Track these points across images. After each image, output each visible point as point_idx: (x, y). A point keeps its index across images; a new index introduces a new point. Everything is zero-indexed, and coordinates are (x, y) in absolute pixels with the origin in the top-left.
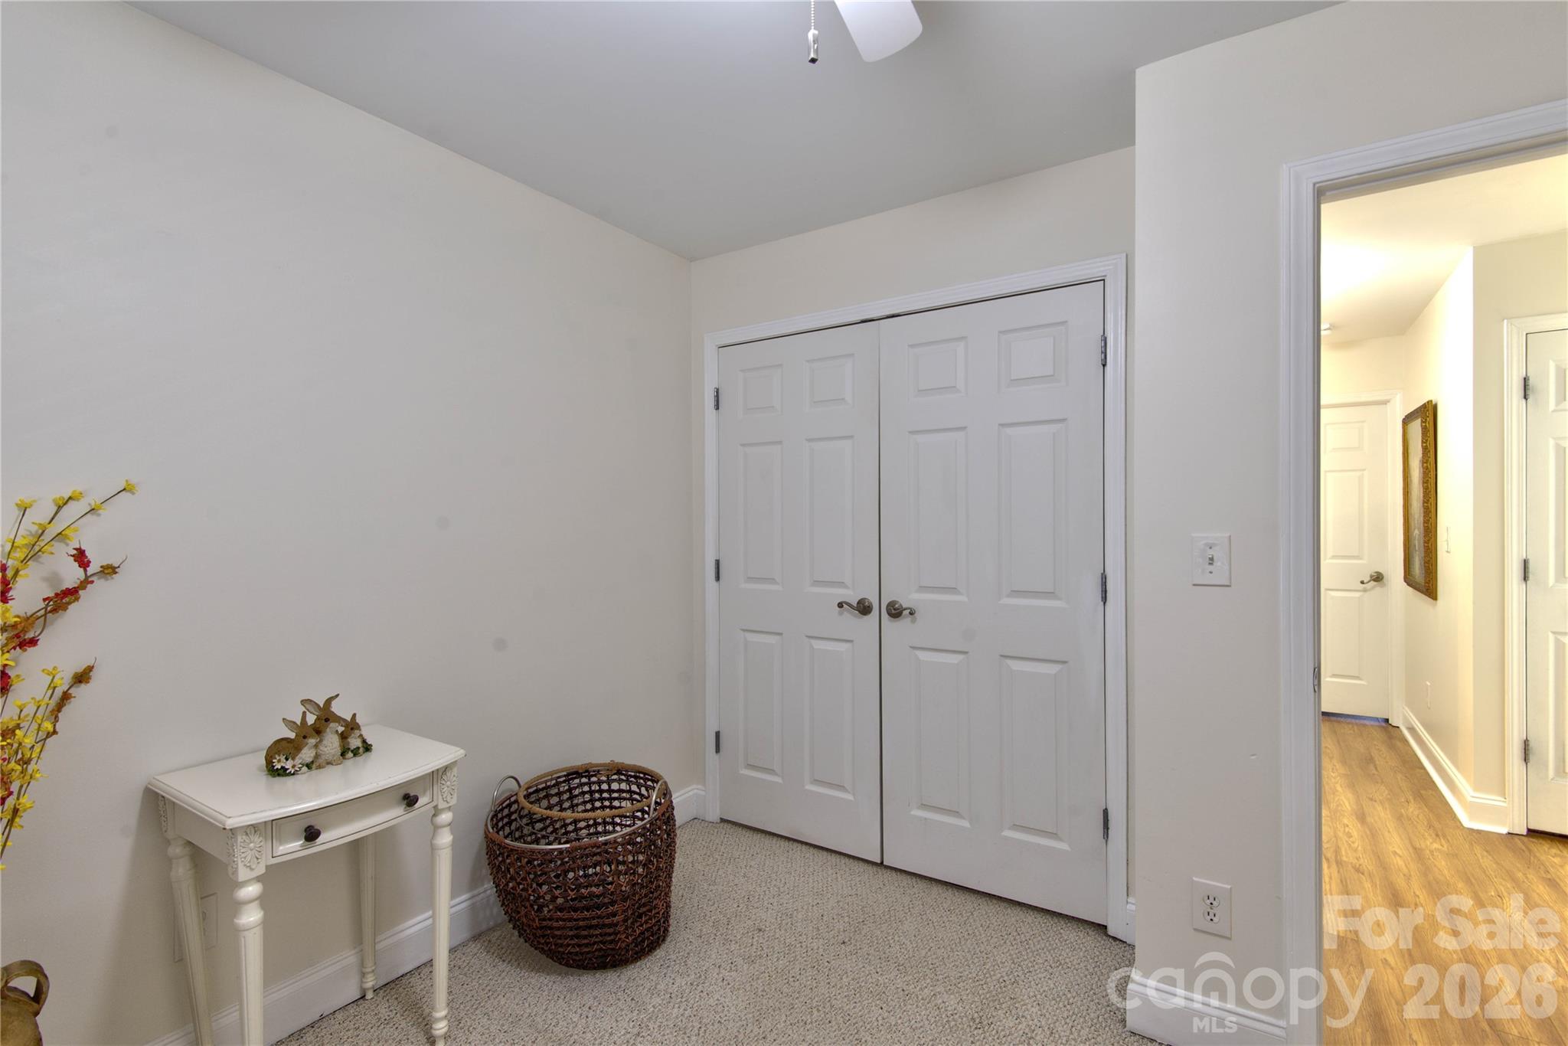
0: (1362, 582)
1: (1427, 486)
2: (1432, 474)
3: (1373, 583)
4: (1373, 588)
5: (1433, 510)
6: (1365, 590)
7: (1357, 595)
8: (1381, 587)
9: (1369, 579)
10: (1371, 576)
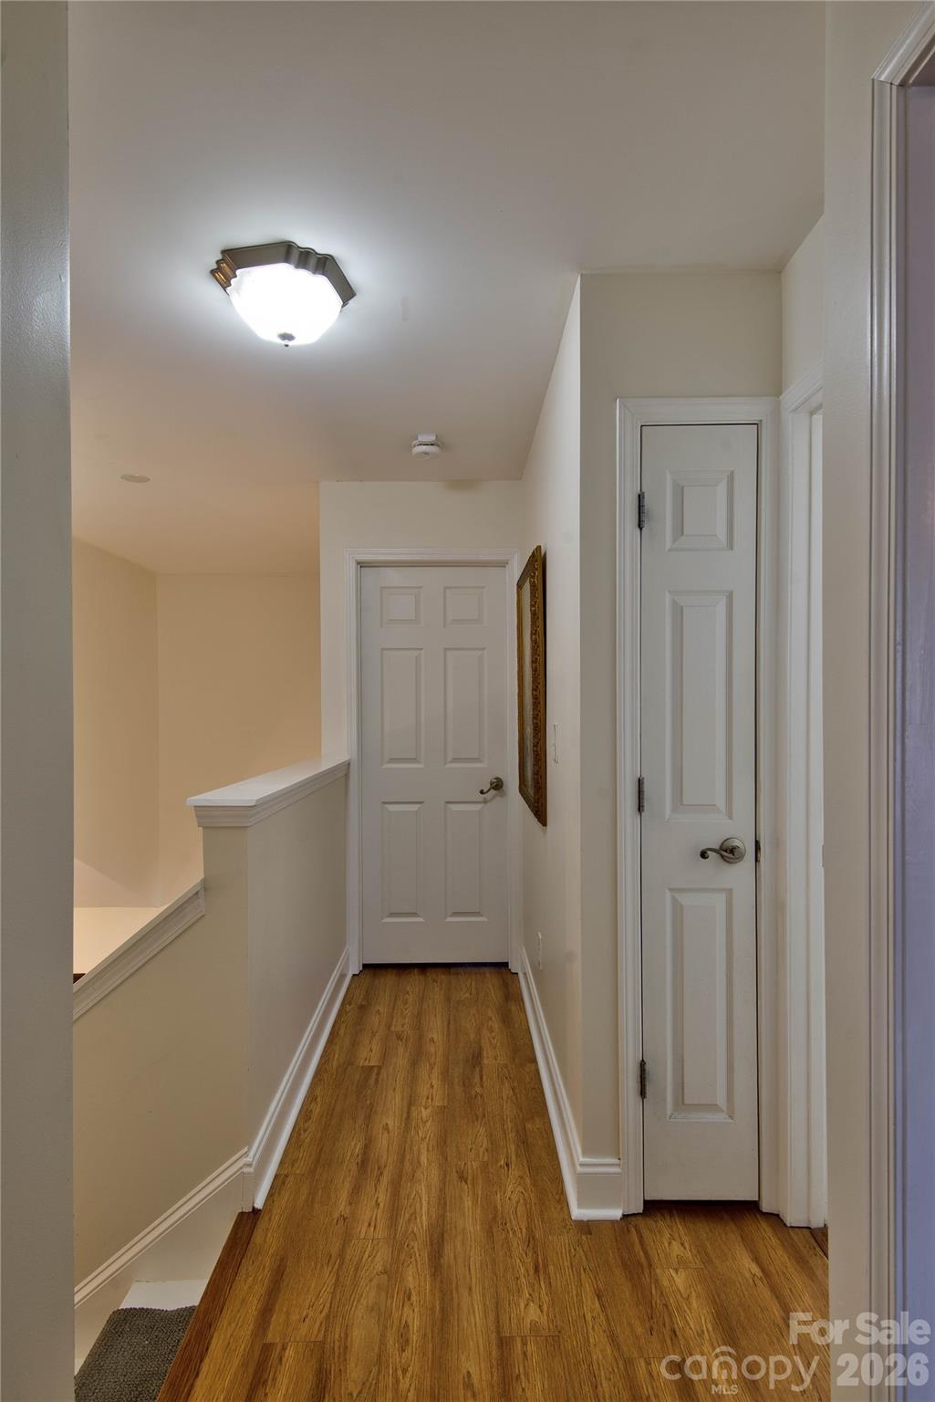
0: (482, 792)
1: (536, 667)
2: (541, 649)
3: (493, 792)
4: (494, 797)
5: (542, 702)
6: (485, 802)
7: (478, 807)
8: (501, 796)
9: (489, 786)
10: (492, 783)
